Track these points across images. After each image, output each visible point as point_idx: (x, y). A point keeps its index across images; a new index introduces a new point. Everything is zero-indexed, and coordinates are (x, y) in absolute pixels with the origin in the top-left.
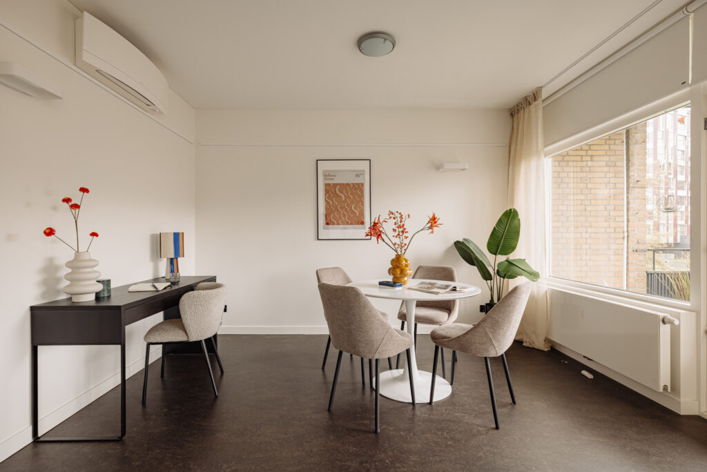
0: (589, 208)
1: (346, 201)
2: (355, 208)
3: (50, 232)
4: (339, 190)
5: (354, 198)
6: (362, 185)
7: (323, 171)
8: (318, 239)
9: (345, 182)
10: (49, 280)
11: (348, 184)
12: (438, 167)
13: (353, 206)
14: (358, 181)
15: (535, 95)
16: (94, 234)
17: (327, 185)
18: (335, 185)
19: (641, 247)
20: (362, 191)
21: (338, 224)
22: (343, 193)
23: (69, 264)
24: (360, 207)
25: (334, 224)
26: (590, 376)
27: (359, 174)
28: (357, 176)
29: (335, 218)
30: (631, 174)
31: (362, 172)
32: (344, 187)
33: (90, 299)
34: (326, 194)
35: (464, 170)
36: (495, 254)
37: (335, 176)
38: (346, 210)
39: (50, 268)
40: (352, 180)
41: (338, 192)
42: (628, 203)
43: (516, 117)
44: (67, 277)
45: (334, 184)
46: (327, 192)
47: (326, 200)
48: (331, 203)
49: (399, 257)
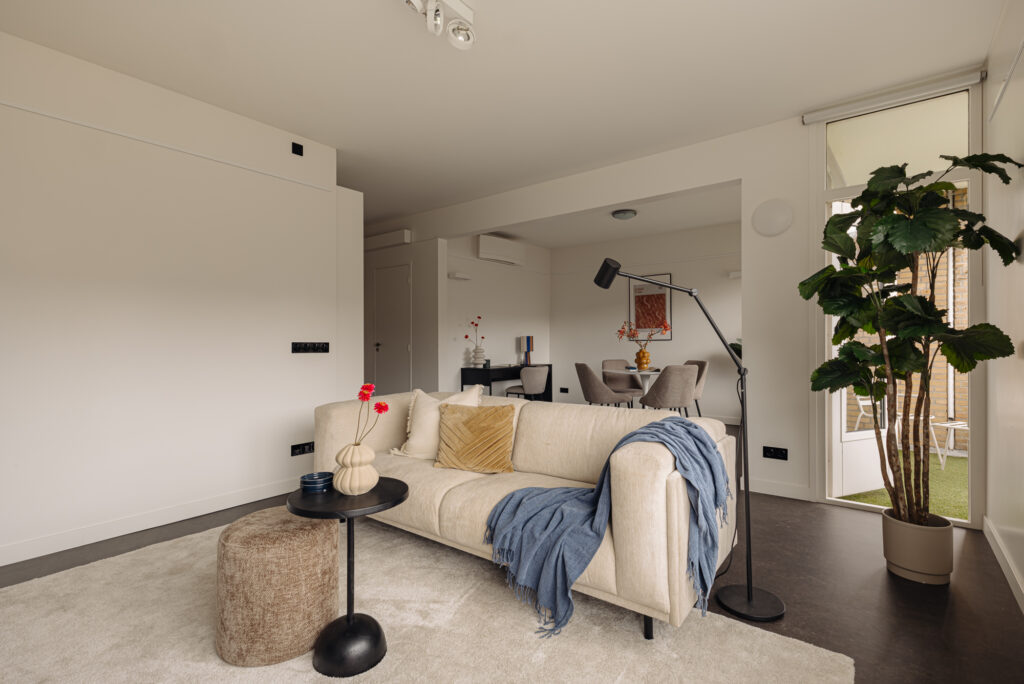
2: (659, 314)
3: (467, 337)
5: (658, 306)
6: (664, 295)
7: (633, 286)
9: (651, 294)
10: (467, 359)
13: (657, 312)
14: (661, 292)
16: (483, 338)
20: (664, 300)
21: (647, 328)
22: (649, 303)
23: (474, 351)
24: (662, 313)
25: (644, 328)
28: (661, 288)
29: (642, 322)
30: (957, 264)
32: (649, 297)
37: (642, 289)
38: (651, 316)
39: (467, 352)
40: (656, 291)
41: (645, 302)
44: (474, 357)
45: (643, 296)
46: (637, 302)
47: (636, 309)
48: (640, 311)
49: (641, 351)
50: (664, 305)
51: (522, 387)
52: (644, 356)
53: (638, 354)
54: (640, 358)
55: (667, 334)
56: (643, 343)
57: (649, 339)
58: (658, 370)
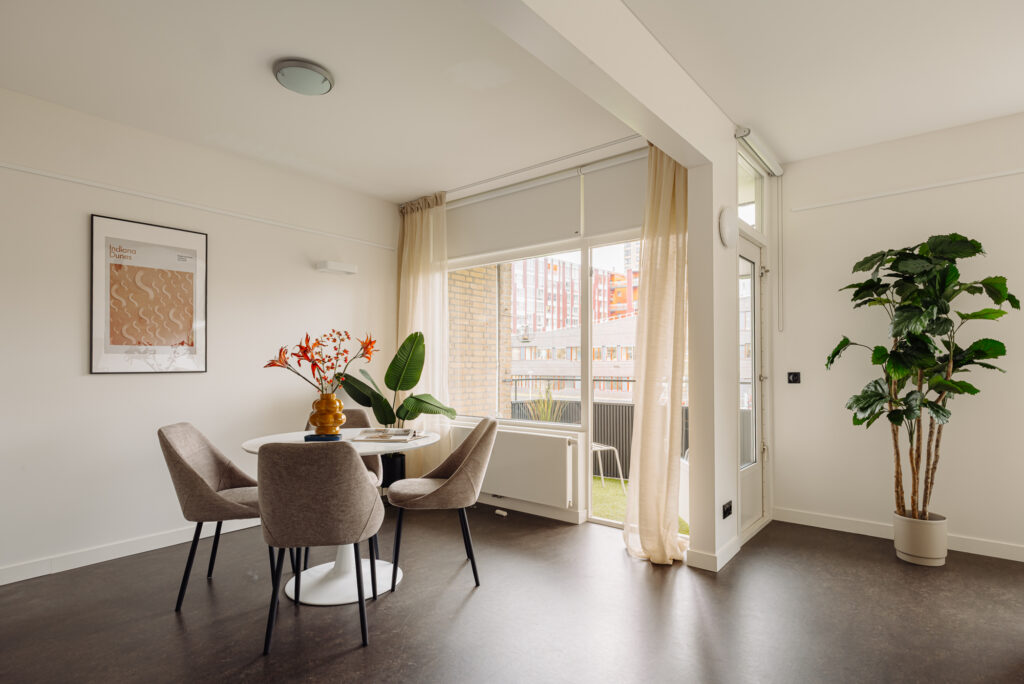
0: (471, 335)
1: (156, 301)
2: (176, 315)
4: (143, 280)
5: (174, 297)
6: (191, 276)
7: (106, 239)
8: (91, 372)
9: (156, 266)
11: (163, 272)
12: (317, 266)
13: (172, 311)
14: (182, 267)
15: (436, 199)
17: (115, 268)
18: (134, 270)
19: (508, 377)
20: (190, 287)
21: (140, 344)
22: (151, 287)
24: (185, 316)
25: (129, 343)
26: (505, 514)
27: (186, 255)
28: (181, 258)
29: (132, 331)
30: (501, 301)
31: (193, 254)
32: (154, 275)
34: (111, 285)
35: (349, 273)
36: (395, 389)
37: (133, 252)
38: (157, 318)
40: (171, 264)
41: (139, 284)
42: (499, 331)
43: (408, 218)
45: (131, 268)
47: (112, 297)
48: (124, 303)
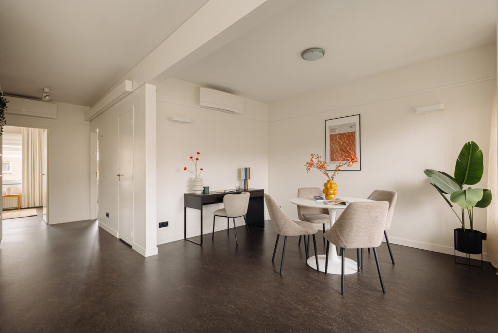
1: (343, 145)
2: (350, 149)
3: (185, 169)
4: (339, 138)
5: (349, 142)
6: (354, 133)
7: (329, 127)
9: (343, 132)
11: (345, 133)
13: (348, 148)
14: (351, 130)
16: (202, 169)
17: (332, 136)
20: (354, 137)
21: (338, 160)
22: (341, 140)
24: (353, 148)
25: (336, 160)
27: (352, 125)
28: (351, 127)
29: (336, 156)
31: (355, 124)
33: (199, 193)
34: (331, 142)
37: (335, 129)
38: (343, 151)
40: (347, 130)
45: (335, 135)
46: (331, 140)
47: (331, 146)
48: (334, 147)
49: (328, 181)
50: (354, 141)
51: (224, 210)
52: (331, 187)
53: (326, 185)
54: (327, 190)
55: (356, 166)
56: (330, 174)
57: (337, 170)
58: (344, 203)
